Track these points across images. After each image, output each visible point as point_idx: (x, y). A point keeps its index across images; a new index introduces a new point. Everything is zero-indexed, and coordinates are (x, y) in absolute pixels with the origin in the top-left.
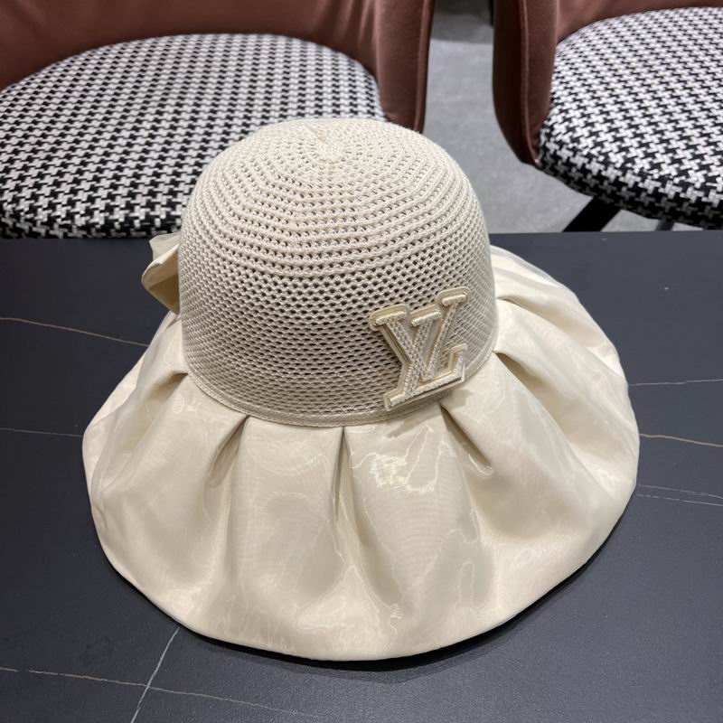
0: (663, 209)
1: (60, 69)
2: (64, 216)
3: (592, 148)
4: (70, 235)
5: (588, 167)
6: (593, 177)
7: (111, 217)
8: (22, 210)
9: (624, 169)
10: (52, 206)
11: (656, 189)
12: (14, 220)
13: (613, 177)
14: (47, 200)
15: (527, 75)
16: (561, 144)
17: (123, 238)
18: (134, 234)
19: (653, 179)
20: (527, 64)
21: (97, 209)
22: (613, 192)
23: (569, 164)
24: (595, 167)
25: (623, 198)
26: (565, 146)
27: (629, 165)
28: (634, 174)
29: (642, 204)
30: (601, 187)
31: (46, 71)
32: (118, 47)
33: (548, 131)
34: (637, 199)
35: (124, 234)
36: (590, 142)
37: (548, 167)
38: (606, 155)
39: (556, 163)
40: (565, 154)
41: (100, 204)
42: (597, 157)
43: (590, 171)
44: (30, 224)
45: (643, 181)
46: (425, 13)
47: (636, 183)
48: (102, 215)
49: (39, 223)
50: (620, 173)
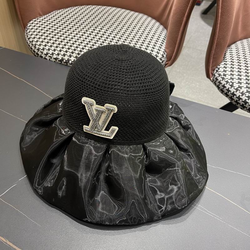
0: (246, 107)
1: (73, 9)
2: (51, 53)
3: (229, 79)
4: (51, 60)
5: (225, 85)
6: (226, 89)
7: (64, 58)
8: (40, 49)
9: (237, 90)
10: (49, 50)
11: (246, 100)
12: (38, 51)
13: (232, 92)
14: (48, 47)
15: (214, 48)
16: (220, 75)
17: (66, 65)
18: (69, 65)
19: (245, 96)
20: (215, 44)
21: (60, 54)
22: (231, 97)
23: (220, 82)
24: (228, 86)
25: (234, 100)
26: (220, 76)
27: (239, 89)
28: (240, 92)
29: (240, 104)
30: (228, 94)
31: (69, 9)
32: (94, 7)
33: (217, 69)
34: (238, 101)
35: (66, 64)
36: (229, 77)
37: (214, 82)
38: (233, 83)
39: (216, 81)
40: (220, 79)
41: (62, 53)
42: (229, 83)
43: (226, 87)
44: (41, 53)
45: (242, 96)
46: (185, 19)
47: (240, 96)
48: (62, 56)
49: (43, 54)
50: (235, 91)
